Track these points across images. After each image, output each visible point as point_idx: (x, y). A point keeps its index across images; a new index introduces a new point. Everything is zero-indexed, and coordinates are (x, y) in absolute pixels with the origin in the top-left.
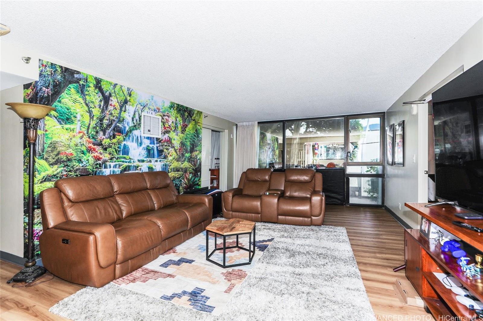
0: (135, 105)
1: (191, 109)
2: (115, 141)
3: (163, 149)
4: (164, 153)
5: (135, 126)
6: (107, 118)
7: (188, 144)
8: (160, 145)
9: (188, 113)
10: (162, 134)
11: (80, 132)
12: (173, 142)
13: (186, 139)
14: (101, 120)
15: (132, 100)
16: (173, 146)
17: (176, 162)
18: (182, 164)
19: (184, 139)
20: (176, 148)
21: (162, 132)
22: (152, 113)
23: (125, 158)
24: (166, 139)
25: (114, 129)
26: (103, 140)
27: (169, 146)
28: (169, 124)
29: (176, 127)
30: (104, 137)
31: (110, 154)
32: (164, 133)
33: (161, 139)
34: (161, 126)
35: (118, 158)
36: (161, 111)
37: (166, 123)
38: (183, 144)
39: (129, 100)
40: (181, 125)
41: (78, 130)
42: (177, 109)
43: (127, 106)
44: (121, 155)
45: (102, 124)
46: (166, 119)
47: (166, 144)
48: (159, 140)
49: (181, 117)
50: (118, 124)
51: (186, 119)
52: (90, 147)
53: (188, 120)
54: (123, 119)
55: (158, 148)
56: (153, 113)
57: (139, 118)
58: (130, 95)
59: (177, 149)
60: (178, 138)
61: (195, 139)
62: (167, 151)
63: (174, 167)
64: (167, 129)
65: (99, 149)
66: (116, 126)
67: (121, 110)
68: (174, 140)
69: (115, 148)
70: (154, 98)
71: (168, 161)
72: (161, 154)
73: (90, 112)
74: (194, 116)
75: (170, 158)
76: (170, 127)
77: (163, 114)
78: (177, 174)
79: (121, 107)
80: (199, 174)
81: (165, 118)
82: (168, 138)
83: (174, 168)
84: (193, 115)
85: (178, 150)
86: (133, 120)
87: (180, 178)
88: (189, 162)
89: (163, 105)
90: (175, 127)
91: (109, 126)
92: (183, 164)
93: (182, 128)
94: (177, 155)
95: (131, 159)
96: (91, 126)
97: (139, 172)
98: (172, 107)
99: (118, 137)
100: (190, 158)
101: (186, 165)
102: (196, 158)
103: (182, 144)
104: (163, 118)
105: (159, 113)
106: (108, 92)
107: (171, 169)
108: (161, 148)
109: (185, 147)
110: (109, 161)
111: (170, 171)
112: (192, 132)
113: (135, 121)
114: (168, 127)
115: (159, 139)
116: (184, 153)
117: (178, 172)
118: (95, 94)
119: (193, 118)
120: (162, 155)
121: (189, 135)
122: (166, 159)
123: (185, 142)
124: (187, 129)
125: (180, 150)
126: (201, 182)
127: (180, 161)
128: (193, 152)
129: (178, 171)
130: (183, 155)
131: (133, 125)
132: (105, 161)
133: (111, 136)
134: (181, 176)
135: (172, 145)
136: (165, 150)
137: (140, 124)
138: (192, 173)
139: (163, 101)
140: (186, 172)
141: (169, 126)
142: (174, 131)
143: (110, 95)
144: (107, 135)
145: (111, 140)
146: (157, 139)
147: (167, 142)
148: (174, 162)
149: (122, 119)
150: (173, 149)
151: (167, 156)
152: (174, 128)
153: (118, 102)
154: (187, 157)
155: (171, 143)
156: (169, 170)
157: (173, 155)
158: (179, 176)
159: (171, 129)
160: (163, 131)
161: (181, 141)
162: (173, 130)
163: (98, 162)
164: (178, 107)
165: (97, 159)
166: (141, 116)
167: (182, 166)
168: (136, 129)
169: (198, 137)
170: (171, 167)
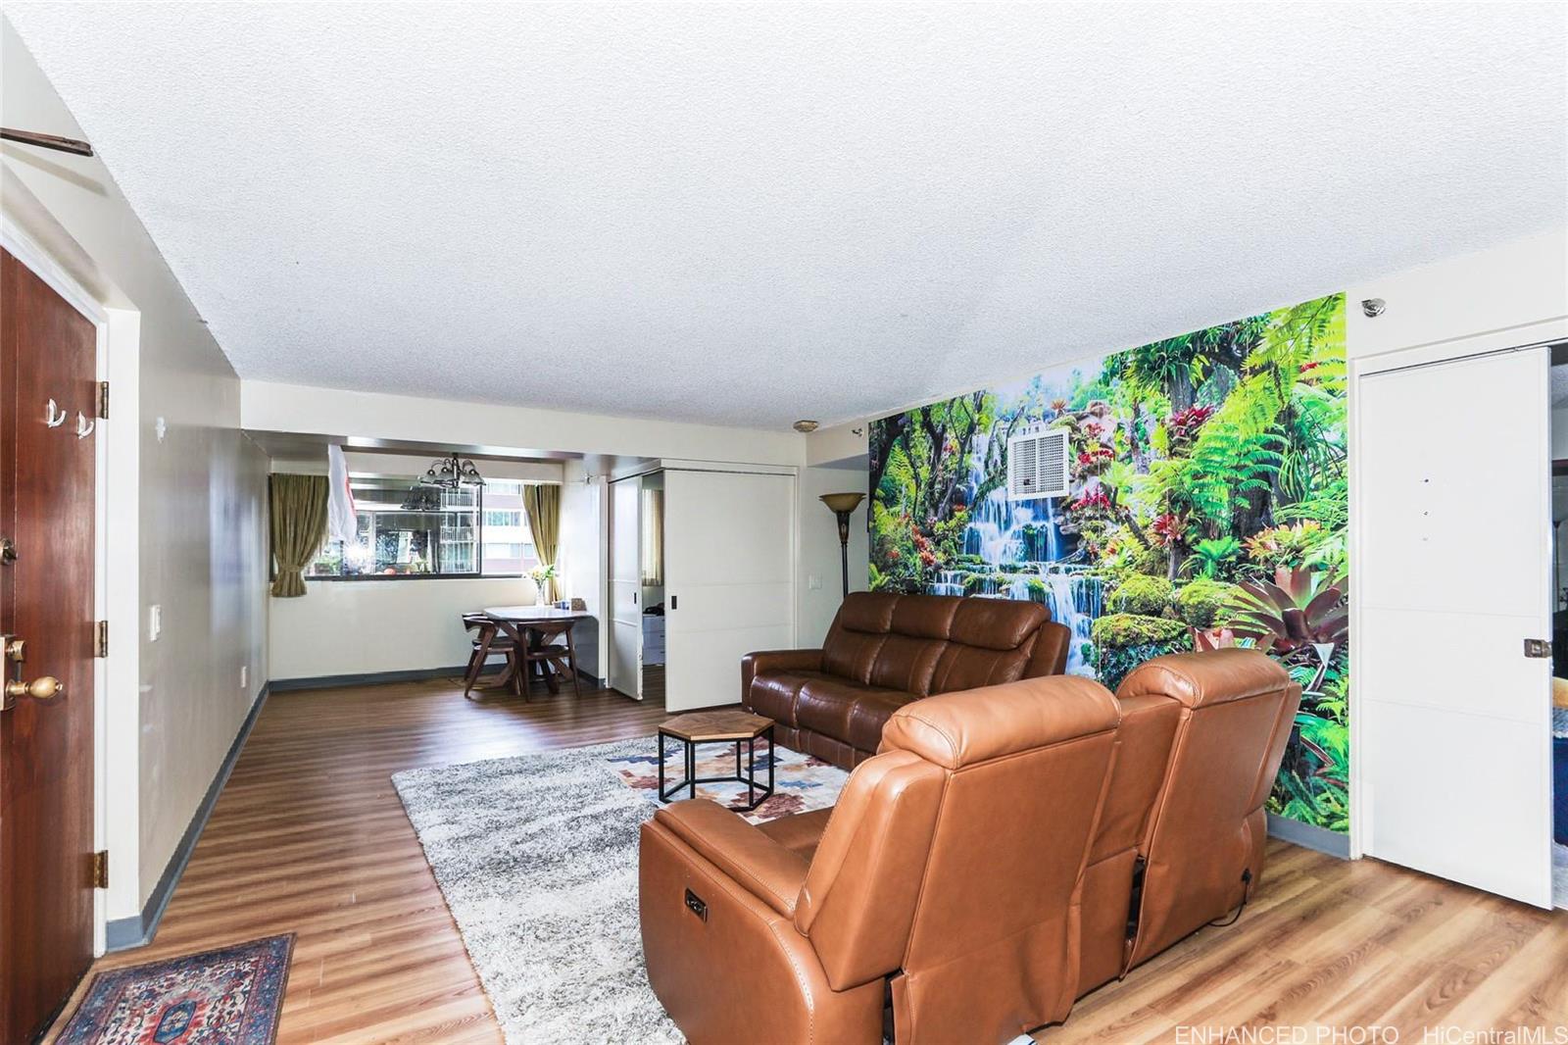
0: (991, 426)
1: (1232, 330)
2: (952, 523)
3: (1080, 531)
4: (1081, 546)
5: (992, 480)
6: (940, 479)
7: (1222, 493)
8: (1066, 520)
9: (1209, 355)
10: (1071, 482)
11: (906, 517)
12: (1122, 499)
13: (1196, 476)
14: (931, 485)
15: (984, 420)
16: (1123, 514)
17: (1140, 576)
18: (1178, 585)
19: (1188, 480)
20: (1140, 522)
21: (1074, 476)
22: (1037, 429)
23: (972, 561)
24: (1092, 494)
25: (951, 499)
26: (934, 524)
27: (1104, 517)
28: (1104, 440)
29: (1137, 443)
30: (936, 519)
31: (945, 552)
32: (1083, 477)
33: (1069, 500)
34: (1070, 454)
35: (959, 560)
36: (1070, 407)
37: (1090, 442)
38: (1178, 502)
39: (979, 419)
40: (1163, 424)
41: (902, 514)
42: (1139, 368)
43: (974, 438)
44: (965, 555)
45: (932, 494)
46: (1090, 426)
47: (1089, 512)
48: (1063, 504)
49: (1162, 390)
50: (958, 486)
51: (1200, 383)
52: (917, 541)
53: (1210, 386)
54: (968, 471)
55: (1061, 528)
56: (1042, 425)
57: (1002, 456)
58: (979, 408)
59: (1146, 527)
60: (1150, 479)
61: (1278, 463)
62: (1093, 536)
63: (1133, 596)
64: (1093, 459)
65: (928, 543)
66: (956, 492)
67: (963, 452)
68: (1130, 490)
69: (953, 540)
70: (1044, 382)
71: (1099, 571)
72: (1070, 547)
73: (916, 477)
74: (1264, 345)
75: (1109, 561)
76: (1104, 450)
77: (1074, 415)
78: (1150, 626)
79: (963, 445)
80: (1324, 650)
81: (1083, 424)
82: (1100, 489)
83: (1130, 601)
84: (1254, 345)
85: (1151, 530)
86: (987, 466)
87: (1165, 641)
88: (1230, 579)
89: (1074, 387)
90: (1133, 439)
91: (943, 493)
92: (1186, 589)
93: (1171, 434)
94: (1147, 549)
95: (983, 563)
96: (918, 503)
97: (1004, 597)
98: (1113, 373)
99: (958, 514)
100: (1233, 559)
101: (1207, 591)
102: (1287, 563)
103: (1173, 502)
104: (1075, 429)
105: (1061, 419)
106: (940, 427)
107: (1115, 602)
108: (1072, 528)
109: (1196, 511)
110: (944, 567)
111: (1110, 606)
112: (1241, 435)
113: (991, 468)
114: (1100, 449)
115: (1064, 499)
116: (1190, 539)
117: (1155, 618)
118: (922, 440)
119: (1247, 364)
120: (1076, 550)
121: (1223, 451)
122: (1091, 564)
123: (1196, 491)
124: (1206, 431)
125: (1161, 526)
126: (1345, 698)
127: (1165, 573)
128: (1263, 529)
129: (1158, 613)
130: (1183, 548)
131: (987, 478)
132: (938, 568)
133: (946, 515)
134: (1174, 638)
135: (1117, 513)
136: (1087, 535)
137: (1003, 473)
138: (1259, 637)
139: (1074, 372)
140: (1209, 627)
141: (1102, 445)
142: (1130, 456)
143: (944, 429)
144: (940, 515)
145: (946, 522)
146: (1056, 502)
147: (1095, 503)
148: (1128, 576)
149: (964, 471)
150: (1123, 530)
151: (1096, 555)
152: (1129, 447)
153: (957, 438)
154: (1209, 555)
155: (1113, 505)
156: (1105, 602)
157: (1122, 549)
158: (1161, 635)
159: (1114, 455)
160: (1079, 469)
161: (1167, 489)
162: (1122, 454)
163: (929, 569)
164: (1140, 363)
165: (927, 562)
166: (1006, 449)
167: (1181, 595)
168: (995, 487)
169: (1302, 443)
170: (1114, 595)
